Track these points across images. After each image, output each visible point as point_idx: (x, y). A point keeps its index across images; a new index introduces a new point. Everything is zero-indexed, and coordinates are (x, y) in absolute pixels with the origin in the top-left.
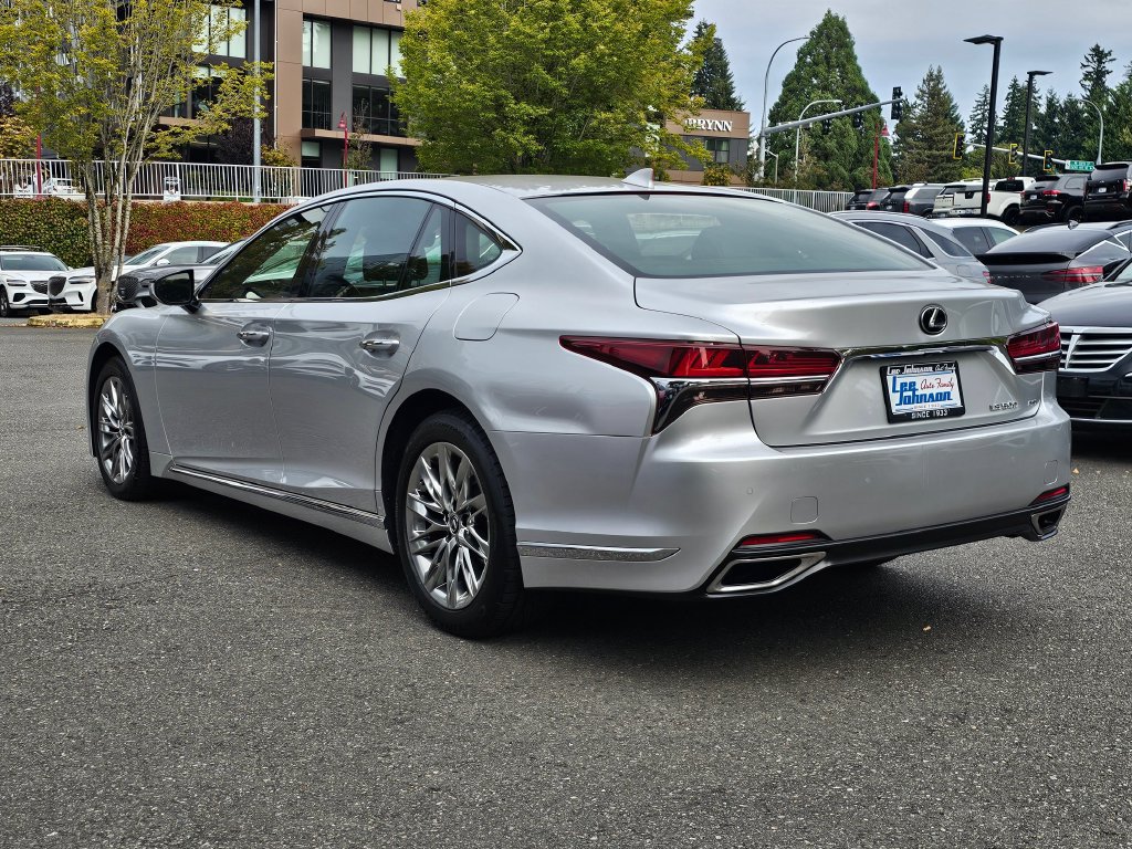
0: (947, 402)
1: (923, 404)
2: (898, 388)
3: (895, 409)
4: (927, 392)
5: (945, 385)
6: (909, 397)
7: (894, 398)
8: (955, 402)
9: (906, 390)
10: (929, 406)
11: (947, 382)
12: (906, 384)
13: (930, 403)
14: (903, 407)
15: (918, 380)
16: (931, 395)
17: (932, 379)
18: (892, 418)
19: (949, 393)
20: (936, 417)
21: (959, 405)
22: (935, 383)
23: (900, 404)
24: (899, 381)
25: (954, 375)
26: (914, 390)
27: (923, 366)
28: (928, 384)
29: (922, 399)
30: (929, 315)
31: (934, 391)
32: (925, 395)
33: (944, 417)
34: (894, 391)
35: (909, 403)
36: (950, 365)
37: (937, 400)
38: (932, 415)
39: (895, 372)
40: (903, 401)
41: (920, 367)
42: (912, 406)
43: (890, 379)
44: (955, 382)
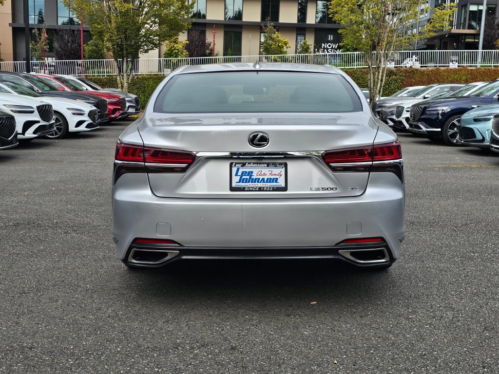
0: (274, 184)
1: (256, 183)
2: (240, 173)
3: (234, 185)
4: (261, 177)
5: (275, 175)
6: (247, 179)
7: (236, 179)
8: (281, 182)
9: (245, 175)
10: (260, 185)
11: (277, 173)
12: (246, 172)
13: (262, 183)
14: (241, 184)
15: (255, 171)
16: (263, 179)
17: (265, 171)
18: (232, 189)
19: (277, 179)
20: (263, 191)
21: (283, 185)
22: (268, 173)
23: (239, 182)
24: (241, 170)
25: (283, 170)
26: (251, 176)
27: (260, 164)
28: (262, 173)
29: (256, 180)
30: (255, 137)
31: (266, 177)
32: (259, 179)
33: (269, 191)
34: (236, 175)
35: (246, 182)
36: (281, 164)
37: (267, 182)
38: (260, 189)
39: (239, 165)
40: (242, 181)
41: (258, 164)
42: (248, 184)
43: (234, 170)
44: (283, 173)
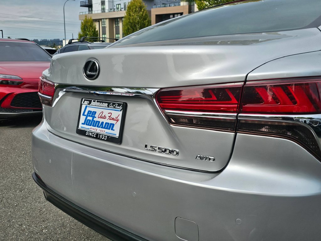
0: (110, 131)
1: (96, 128)
2: (86, 114)
3: (80, 126)
4: (101, 120)
5: (113, 119)
6: (90, 120)
7: (82, 119)
8: (116, 133)
9: (89, 116)
10: (99, 130)
11: (115, 117)
12: (91, 111)
13: (100, 129)
14: (85, 126)
15: (98, 111)
16: (102, 123)
17: (106, 112)
18: (78, 131)
19: (113, 125)
20: (99, 139)
21: (117, 135)
22: (107, 115)
23: (84, 124)
24: (88, 109)
25: (121, 113)
26: (94, 117)
27: (102, 102)
28: (103, 115)
29: (96, 124)
31: (105, 121)
32: (99, 122)
33: (104, 140)
34: (83, 115)
35: (89, 125)
36: (119, 105)
37: (104, 128)
38: (97, 136)
39: (86, 102)
40: (86, 122)
41: (100, 102)
42: (90, 127)
43: (83, 108)
44: (120, 118)
